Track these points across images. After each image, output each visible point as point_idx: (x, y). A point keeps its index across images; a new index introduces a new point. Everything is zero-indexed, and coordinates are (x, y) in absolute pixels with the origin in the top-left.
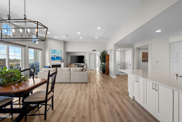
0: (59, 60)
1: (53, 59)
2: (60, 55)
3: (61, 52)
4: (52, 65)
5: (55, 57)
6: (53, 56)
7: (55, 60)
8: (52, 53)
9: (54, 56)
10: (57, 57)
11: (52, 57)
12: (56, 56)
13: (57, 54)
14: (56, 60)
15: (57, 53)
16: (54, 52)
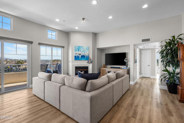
0: (86, 60)
1: (76, 58)
2: (86, 54)
3: (88, 49)
4: (76, 67)
5: (80, 56)
6: (76, 55)
7: (79, 60)
8: (75, 51)
9: (78, 55)
10: (83, 57)
11: (75, 57)
12: (80, 54)
13: (83, 52)
14: (81, 60)
15: (82, 50)
16: (79, 49)
